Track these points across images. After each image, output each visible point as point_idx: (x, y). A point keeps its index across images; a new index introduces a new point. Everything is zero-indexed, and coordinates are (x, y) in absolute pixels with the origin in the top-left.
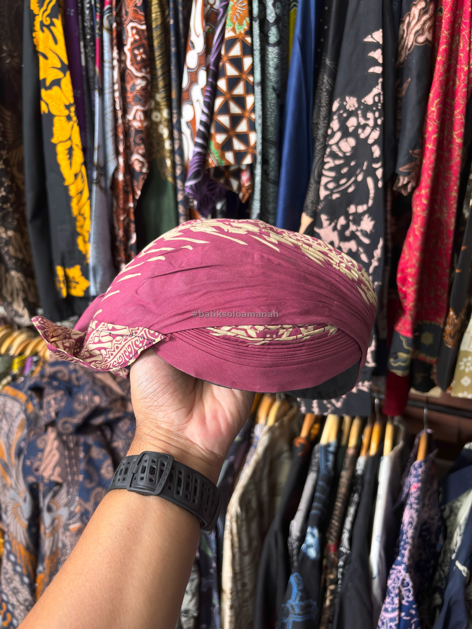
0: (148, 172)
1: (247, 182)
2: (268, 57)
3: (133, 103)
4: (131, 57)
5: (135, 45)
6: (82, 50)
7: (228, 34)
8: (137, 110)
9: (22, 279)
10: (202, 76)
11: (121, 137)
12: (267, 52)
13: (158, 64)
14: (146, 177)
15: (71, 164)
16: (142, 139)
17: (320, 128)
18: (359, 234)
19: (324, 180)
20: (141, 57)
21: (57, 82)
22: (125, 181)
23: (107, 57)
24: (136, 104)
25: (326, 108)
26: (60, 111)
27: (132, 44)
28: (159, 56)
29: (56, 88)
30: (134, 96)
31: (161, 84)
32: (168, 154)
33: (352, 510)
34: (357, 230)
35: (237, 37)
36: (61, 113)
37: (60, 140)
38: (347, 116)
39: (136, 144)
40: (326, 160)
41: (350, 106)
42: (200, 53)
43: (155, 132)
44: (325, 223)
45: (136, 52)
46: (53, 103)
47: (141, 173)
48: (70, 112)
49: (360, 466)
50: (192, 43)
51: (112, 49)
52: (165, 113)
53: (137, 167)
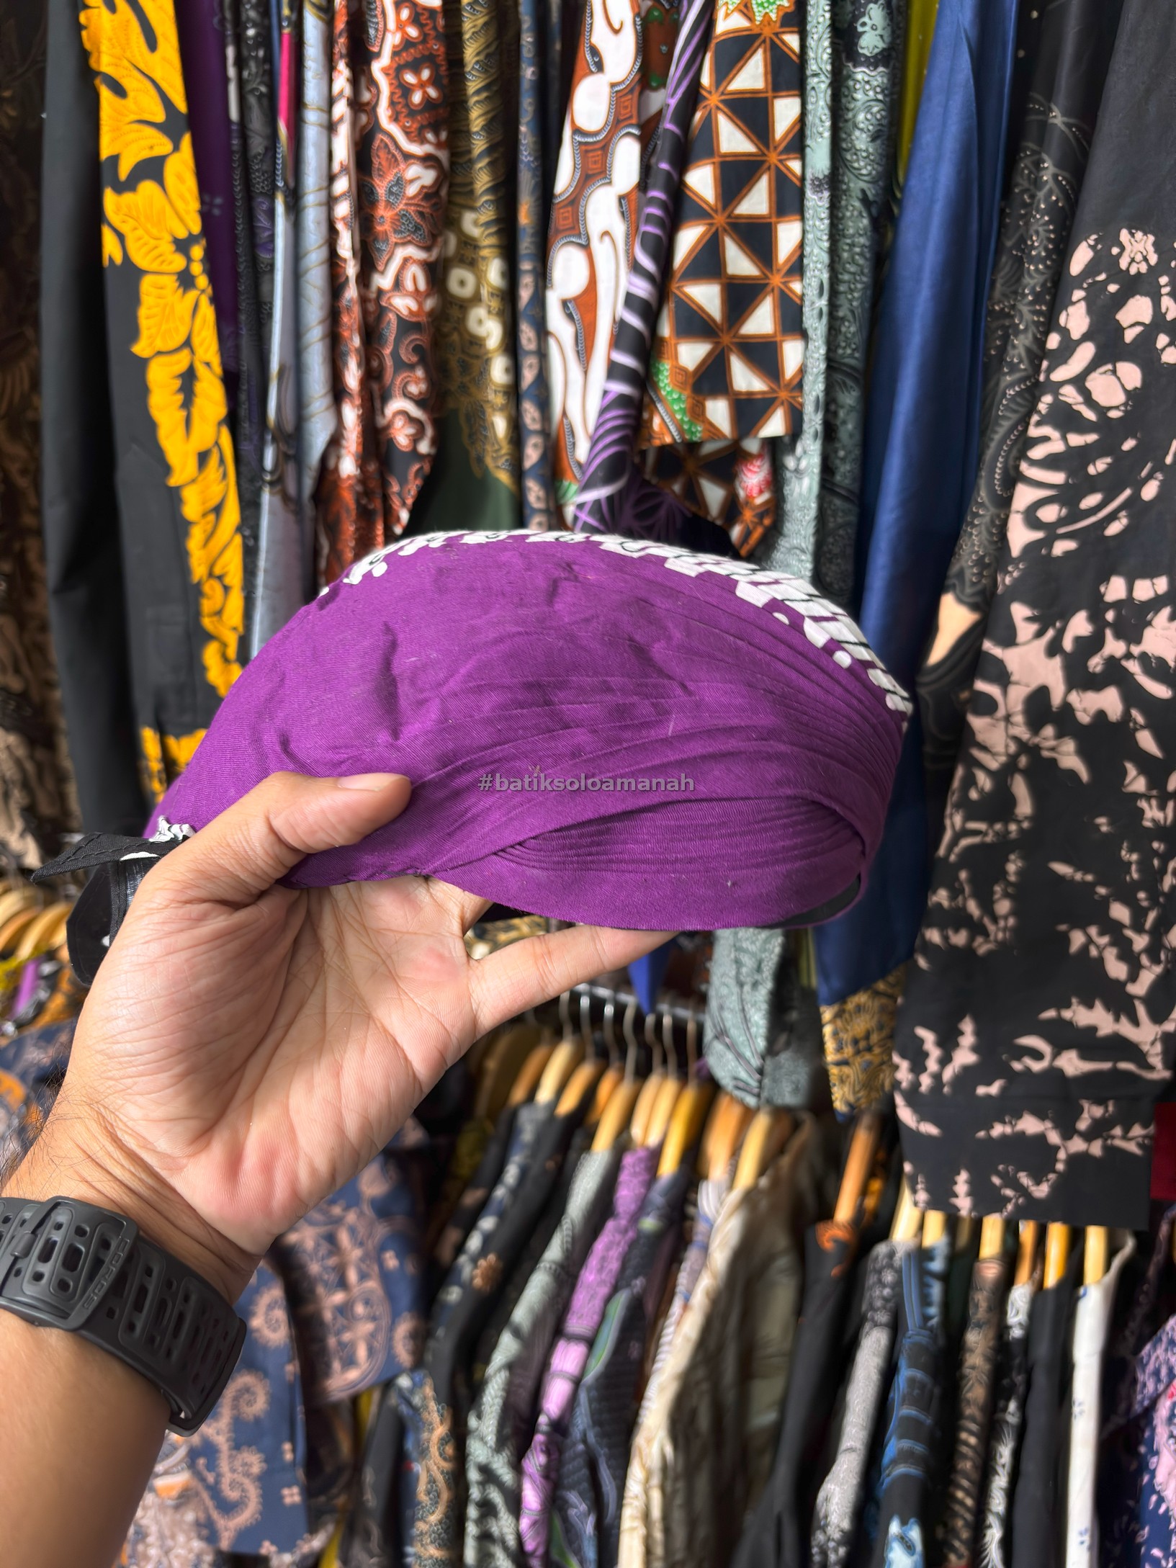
0: (433, 451)
1: (761, 492)
2: (854, 99)
3: (393, 238)
4: (392, 94)
5: (406, 57)
6: (232, 72)
7: (729, 22)
8: (406, 260)
9: (21, 752)
10: (627, 156)
11: (356, 341)
12: (851, 83)
13: (477, 117)
14: (427, 468)
15: (188, 422)
16: (417, 349)
17: (1021, 327)
18: (1133, 667)
19: (1024, 496)
20: (425, 93)
21: (152, 169)
22: (363, 479)
23: (313, 92)
24: (404, 244)
25: (1048, 263)
26: (161, 255)
27: (395, 53)
28: (478, 92)
29: (148, 188)
30: (397, 214)
31: (483, 180)
32: (499, 400)
33: (1005, 1453)
34: (1129, 656)
35: (756, 31)
36: (163, 262)
37: (157, 349)
38: (1118, 291)
39: (400, 365)
40: (1034, 432)
41: (1133, 260)
42: (623, 82)
43: (455, 329)
44: (1025, 630)
45: (410, 78)
46: (140, 232)
47: (414, 453)
48: (189, 260)
49: (1017, 1313)
50: (595, 51)
51: (331, 68)
52: (494, 272)
53: (402, 436)
